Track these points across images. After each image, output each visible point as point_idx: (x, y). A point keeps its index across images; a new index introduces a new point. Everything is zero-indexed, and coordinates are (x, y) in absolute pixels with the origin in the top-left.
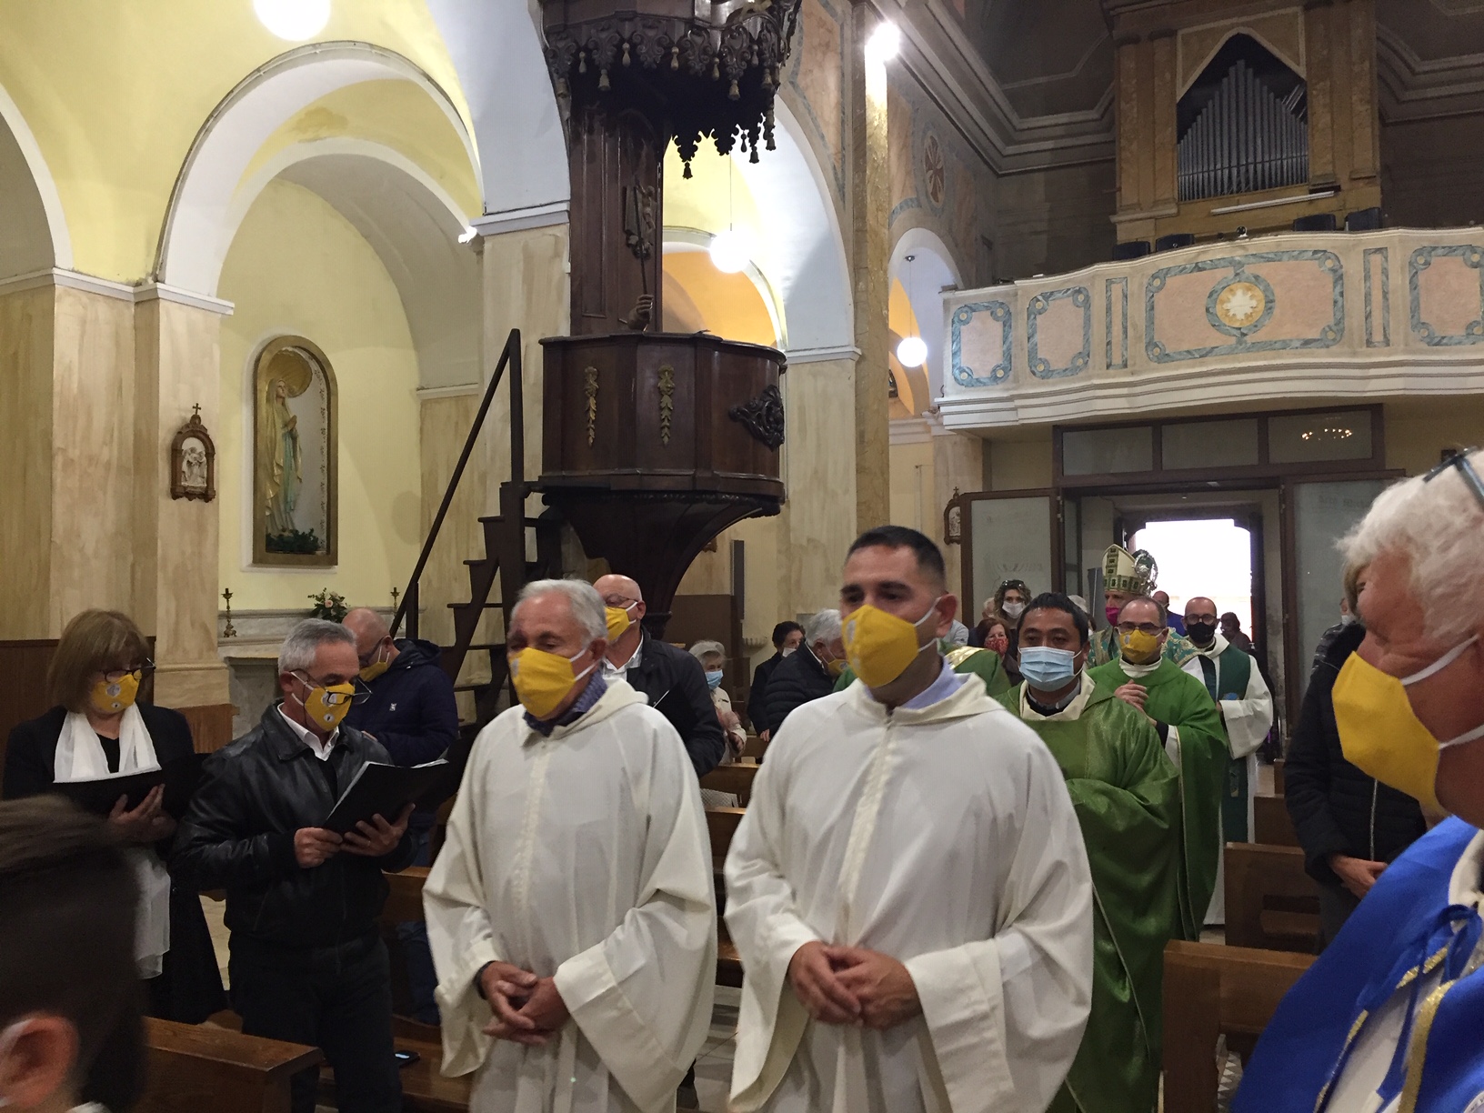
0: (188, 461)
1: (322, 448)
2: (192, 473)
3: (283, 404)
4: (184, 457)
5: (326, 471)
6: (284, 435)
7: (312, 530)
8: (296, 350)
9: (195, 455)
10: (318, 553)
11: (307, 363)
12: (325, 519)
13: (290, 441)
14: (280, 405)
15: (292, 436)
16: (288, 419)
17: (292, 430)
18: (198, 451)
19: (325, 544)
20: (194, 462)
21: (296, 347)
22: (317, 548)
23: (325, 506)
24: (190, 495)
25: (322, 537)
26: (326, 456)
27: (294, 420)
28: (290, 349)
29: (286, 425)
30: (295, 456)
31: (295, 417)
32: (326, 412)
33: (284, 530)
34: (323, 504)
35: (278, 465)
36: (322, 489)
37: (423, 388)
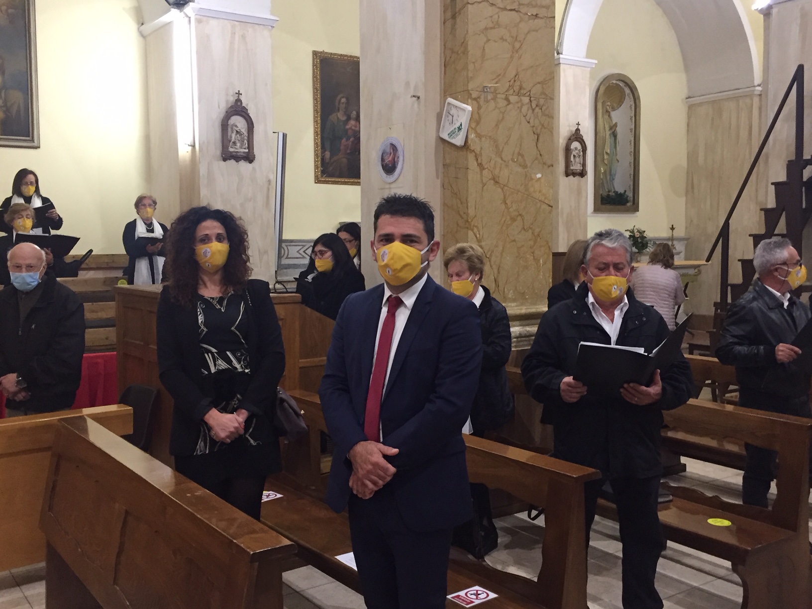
0: (574, 155)
1: (631, 141)
2: (575, 162)
3: (609, 116)
4: (571, 153)
5: (633, 155)
6: (610, 135)
7: (625, 191)
8: (618, 82)
9: (577, 151)
10: (629, 204)
11: (623, 89)
12: (632, 183)
13: (613, 138)
14: (607, 117)
15: (614, 135)
16: (612, 125)
17: (614, 131)
18: (579, 149)
19: (632, 199)
20: (577, 155)
21: (617, 80)
22: (628, 202)
23: (632, 176)
24: (574, 174)
25: (630, 194)
26: (633, 145)
27: (616, 125)
28: (614, 82)
29: (611, 128)
30: (615, 147)
31: (616, 123)
32: (633, 118)
33: (609, 191)
34: (630, 175)
35: (607, 153)
36: (630, 166)
37: (689, 97)
